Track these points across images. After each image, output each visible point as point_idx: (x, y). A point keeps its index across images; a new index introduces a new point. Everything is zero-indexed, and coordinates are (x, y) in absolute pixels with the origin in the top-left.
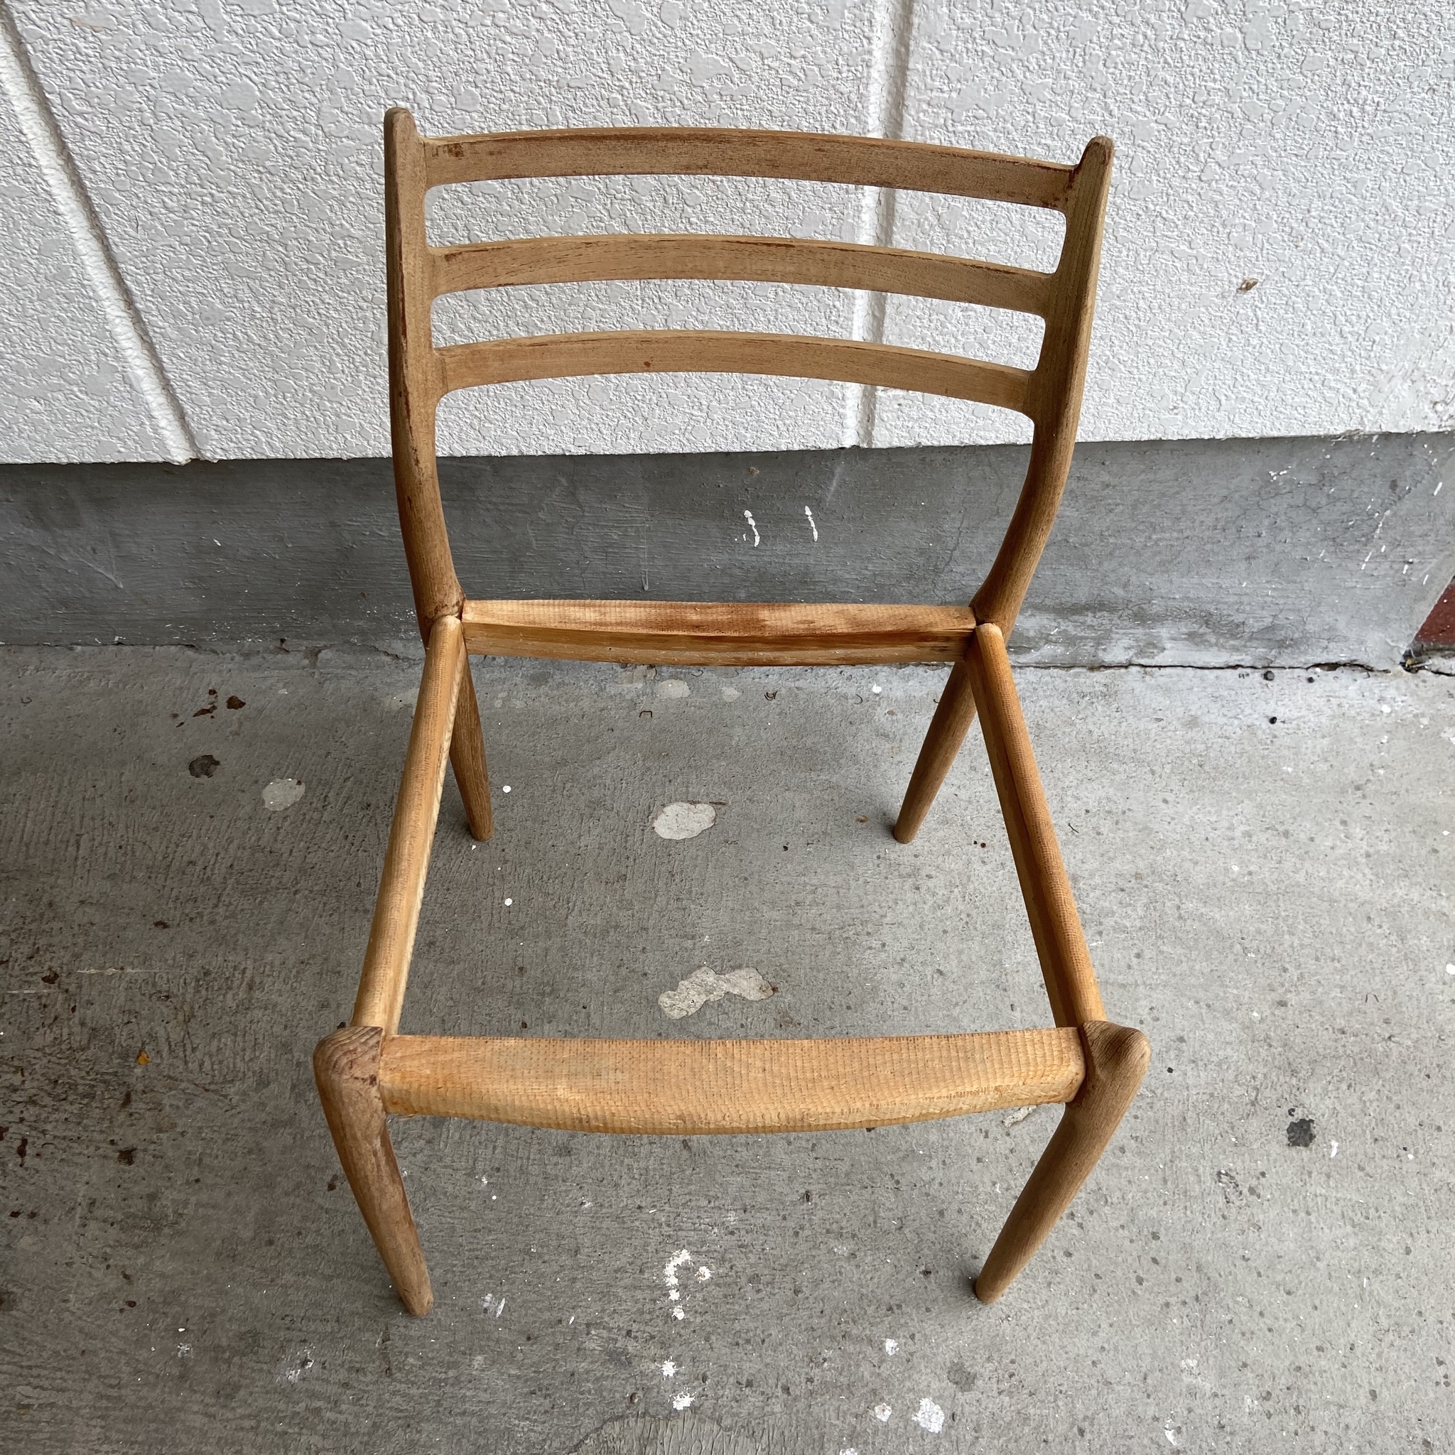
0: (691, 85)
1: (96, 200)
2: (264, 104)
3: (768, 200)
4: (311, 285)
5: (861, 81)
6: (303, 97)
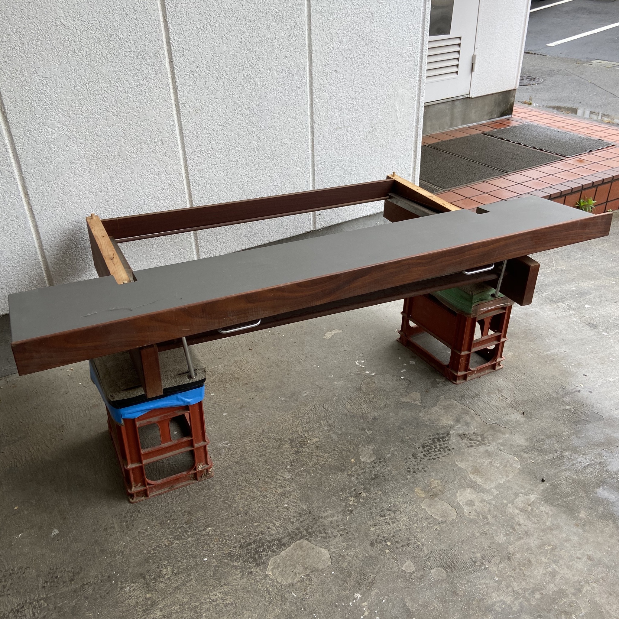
0: (285, 163)
1: (194, 203)
2: (223, 179)
5: (308, 158)
6: (229, 176)
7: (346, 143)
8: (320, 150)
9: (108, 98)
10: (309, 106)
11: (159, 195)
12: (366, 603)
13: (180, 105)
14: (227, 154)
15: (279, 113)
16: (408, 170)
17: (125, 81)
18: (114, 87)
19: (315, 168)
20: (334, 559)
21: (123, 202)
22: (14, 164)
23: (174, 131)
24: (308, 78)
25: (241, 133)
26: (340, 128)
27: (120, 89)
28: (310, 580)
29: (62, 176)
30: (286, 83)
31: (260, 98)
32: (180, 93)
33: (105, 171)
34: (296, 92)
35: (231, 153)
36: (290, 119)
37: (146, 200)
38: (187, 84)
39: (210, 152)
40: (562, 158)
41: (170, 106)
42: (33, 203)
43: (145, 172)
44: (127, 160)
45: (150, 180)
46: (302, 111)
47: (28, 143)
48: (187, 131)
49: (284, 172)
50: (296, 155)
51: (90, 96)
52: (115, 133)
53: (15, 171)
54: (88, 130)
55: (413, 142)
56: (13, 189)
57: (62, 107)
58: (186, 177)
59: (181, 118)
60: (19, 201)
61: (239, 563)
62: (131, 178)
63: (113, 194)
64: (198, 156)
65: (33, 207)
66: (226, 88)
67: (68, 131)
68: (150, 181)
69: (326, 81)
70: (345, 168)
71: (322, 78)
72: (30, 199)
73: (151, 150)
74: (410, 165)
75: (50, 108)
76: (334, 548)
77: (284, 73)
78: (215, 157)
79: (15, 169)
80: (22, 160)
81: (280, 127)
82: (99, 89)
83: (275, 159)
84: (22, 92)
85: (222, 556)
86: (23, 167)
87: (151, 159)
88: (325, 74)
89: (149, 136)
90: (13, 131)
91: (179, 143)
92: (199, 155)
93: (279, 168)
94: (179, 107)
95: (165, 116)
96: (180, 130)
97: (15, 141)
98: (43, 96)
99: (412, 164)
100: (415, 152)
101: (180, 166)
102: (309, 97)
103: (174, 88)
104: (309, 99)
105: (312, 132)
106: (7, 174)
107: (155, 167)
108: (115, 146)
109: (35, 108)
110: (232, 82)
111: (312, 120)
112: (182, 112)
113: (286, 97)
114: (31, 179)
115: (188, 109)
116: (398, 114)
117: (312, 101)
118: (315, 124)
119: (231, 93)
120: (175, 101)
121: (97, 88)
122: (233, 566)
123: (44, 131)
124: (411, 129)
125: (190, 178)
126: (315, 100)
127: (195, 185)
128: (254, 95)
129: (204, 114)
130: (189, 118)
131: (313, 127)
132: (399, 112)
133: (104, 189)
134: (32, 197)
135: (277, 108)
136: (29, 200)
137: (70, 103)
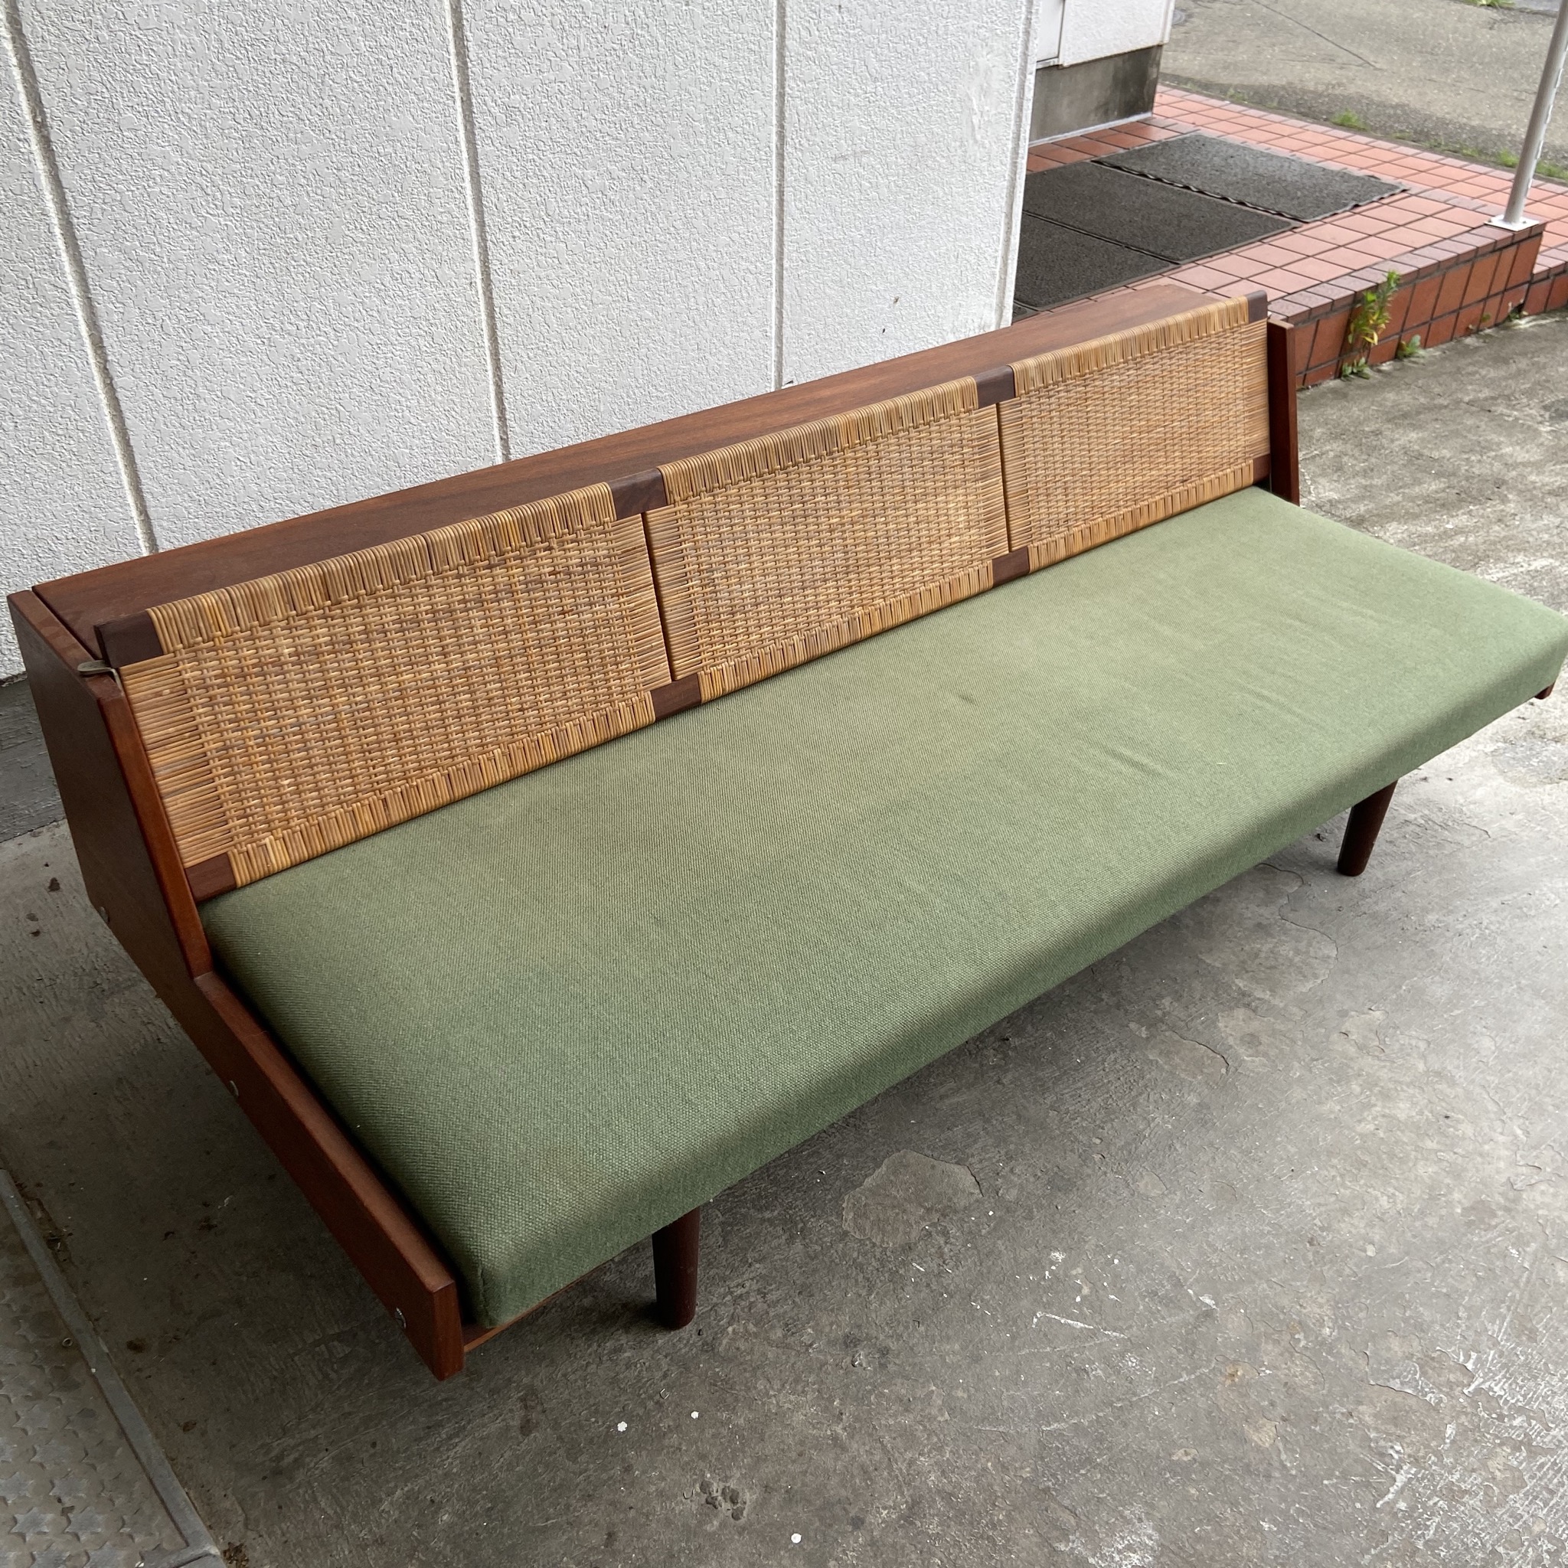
0: (717, 251)
1: (502, 360)
2: (573, 295)
3: (742, 298)
4: (577, 385)
5: (769, 236)
6: (587, 287)
7: (857, 195)
8: (797, 216)
9: (301, 82)
10: (775, 101)
11: (421, 342)
12: (1080, 1270)
13: (474, 101)
14: (583, 228)
15: (706, 120)
16: (992, 263)
17: (341, 36)
18: (316, 52)
19: (784, 262)
20: (985, 1184)
21: (334, 362)
22: (68, 268)
23: (457, 171)
24: (775, 28)
25: (617, 173)
26: (844, 158)
27: (328, 57)
28: (945, 1233)
29: (187, 297)
30: (724, 38)
31: (664, 79)
32: (474, 68)
33: (292, 281)
34: (746, 63)
35: (591, 227)
36: (730, 134)
37: (390, 355)
38: (491, 45)
39: (542, 226)
40: (1294, 223)
41: (450, 102)
42: (115, 369)
43: (387, 279)
44: (345, 251)
45: (400, 302)
46: (760, 113)
47: (102, 209)
48: (490, 171)
49: (713, 274)
50: (742, 229)
51: (256, 77)
52: (317, 177)
53: (71, 285)
54: (250, 171)
55: (1005, 191)
56: (66, 334)
57: (187, 110)
58: (484, 293)
59: (474, 134)
60: (80, 365)
61: (776, 1213)
62: (353, 297)
63: (312, 340)
64: (514, 237)
65: (116, 379)
66: (583, 54)
67: (202, 175)
68: (400, 305)
69: (817, 33)
70: (852, 260)
71: (807, 25)
72: (109, 358)
73: (402, 222)
74: (997, 251)
75: (157, 112)
76: (981, 1161)
77: (720, 12)
78: (553, 239)
79: (70, 278)
80: (87, 253)
81: (708, 156)
82: (278, 58)
83: (695, 240)
84: (89, 71)
85: (732, 1202)
86: (91, 275)
87: (403, 245)
88: (814, 16)
89: (399, 185)
90: (67, 176)
91: (470, 202)
92: (517, 234)
93: (702, 265)
94: (471, 104)
95: (436, 128)
96: (471, 166)
97: (71, 202)
98: (141, 79)
99: (1001, 247)
100: (1009, 216)
101: (470, 263)
102: (775, 76)
103: (458, 54)
104: (775, 82)
105: (781, 168)
106: (52, 293)
107: (412, 268)
108: (316, 211)
109: (120, 114)
110: (599, 36)
111: (781, 136)
112: (479, 120)
113: (724, 76)
114: (111, 306)
115: (492, 110)
116: (975, 120)
117: (783, 87)
118: (788, 149)
119: (596, 68)
120: (461, 90)
121: (274, 56)
122: (763, 1220)
123: (141, 175)
124: (1003, 158)
125: (494, 295)
126: (790, 83)
127: (505, 311)
128: (648, 70)
129: (531, 124)
130: (494, 135)
131: (783, 155)
132: (979, 114)
133: (289, 326)
134: (113, 353)
135: (702, 107)
136: (106, 361)
137: (207, 97)
